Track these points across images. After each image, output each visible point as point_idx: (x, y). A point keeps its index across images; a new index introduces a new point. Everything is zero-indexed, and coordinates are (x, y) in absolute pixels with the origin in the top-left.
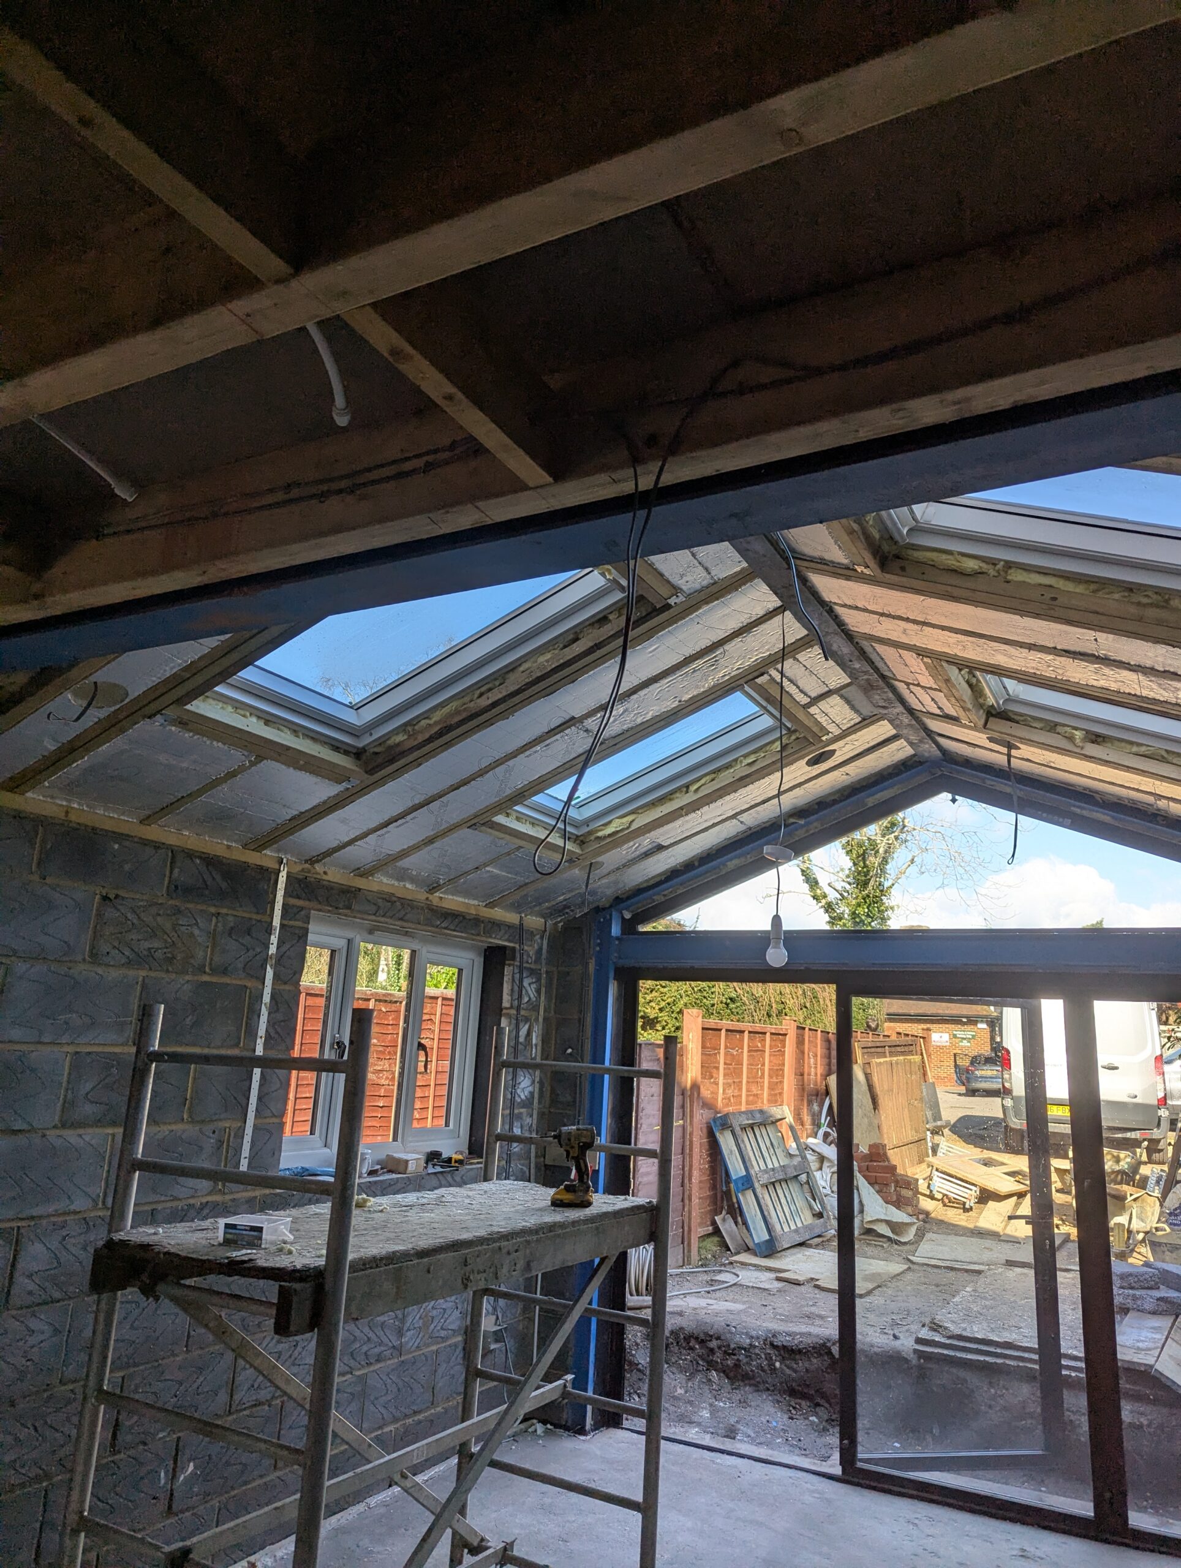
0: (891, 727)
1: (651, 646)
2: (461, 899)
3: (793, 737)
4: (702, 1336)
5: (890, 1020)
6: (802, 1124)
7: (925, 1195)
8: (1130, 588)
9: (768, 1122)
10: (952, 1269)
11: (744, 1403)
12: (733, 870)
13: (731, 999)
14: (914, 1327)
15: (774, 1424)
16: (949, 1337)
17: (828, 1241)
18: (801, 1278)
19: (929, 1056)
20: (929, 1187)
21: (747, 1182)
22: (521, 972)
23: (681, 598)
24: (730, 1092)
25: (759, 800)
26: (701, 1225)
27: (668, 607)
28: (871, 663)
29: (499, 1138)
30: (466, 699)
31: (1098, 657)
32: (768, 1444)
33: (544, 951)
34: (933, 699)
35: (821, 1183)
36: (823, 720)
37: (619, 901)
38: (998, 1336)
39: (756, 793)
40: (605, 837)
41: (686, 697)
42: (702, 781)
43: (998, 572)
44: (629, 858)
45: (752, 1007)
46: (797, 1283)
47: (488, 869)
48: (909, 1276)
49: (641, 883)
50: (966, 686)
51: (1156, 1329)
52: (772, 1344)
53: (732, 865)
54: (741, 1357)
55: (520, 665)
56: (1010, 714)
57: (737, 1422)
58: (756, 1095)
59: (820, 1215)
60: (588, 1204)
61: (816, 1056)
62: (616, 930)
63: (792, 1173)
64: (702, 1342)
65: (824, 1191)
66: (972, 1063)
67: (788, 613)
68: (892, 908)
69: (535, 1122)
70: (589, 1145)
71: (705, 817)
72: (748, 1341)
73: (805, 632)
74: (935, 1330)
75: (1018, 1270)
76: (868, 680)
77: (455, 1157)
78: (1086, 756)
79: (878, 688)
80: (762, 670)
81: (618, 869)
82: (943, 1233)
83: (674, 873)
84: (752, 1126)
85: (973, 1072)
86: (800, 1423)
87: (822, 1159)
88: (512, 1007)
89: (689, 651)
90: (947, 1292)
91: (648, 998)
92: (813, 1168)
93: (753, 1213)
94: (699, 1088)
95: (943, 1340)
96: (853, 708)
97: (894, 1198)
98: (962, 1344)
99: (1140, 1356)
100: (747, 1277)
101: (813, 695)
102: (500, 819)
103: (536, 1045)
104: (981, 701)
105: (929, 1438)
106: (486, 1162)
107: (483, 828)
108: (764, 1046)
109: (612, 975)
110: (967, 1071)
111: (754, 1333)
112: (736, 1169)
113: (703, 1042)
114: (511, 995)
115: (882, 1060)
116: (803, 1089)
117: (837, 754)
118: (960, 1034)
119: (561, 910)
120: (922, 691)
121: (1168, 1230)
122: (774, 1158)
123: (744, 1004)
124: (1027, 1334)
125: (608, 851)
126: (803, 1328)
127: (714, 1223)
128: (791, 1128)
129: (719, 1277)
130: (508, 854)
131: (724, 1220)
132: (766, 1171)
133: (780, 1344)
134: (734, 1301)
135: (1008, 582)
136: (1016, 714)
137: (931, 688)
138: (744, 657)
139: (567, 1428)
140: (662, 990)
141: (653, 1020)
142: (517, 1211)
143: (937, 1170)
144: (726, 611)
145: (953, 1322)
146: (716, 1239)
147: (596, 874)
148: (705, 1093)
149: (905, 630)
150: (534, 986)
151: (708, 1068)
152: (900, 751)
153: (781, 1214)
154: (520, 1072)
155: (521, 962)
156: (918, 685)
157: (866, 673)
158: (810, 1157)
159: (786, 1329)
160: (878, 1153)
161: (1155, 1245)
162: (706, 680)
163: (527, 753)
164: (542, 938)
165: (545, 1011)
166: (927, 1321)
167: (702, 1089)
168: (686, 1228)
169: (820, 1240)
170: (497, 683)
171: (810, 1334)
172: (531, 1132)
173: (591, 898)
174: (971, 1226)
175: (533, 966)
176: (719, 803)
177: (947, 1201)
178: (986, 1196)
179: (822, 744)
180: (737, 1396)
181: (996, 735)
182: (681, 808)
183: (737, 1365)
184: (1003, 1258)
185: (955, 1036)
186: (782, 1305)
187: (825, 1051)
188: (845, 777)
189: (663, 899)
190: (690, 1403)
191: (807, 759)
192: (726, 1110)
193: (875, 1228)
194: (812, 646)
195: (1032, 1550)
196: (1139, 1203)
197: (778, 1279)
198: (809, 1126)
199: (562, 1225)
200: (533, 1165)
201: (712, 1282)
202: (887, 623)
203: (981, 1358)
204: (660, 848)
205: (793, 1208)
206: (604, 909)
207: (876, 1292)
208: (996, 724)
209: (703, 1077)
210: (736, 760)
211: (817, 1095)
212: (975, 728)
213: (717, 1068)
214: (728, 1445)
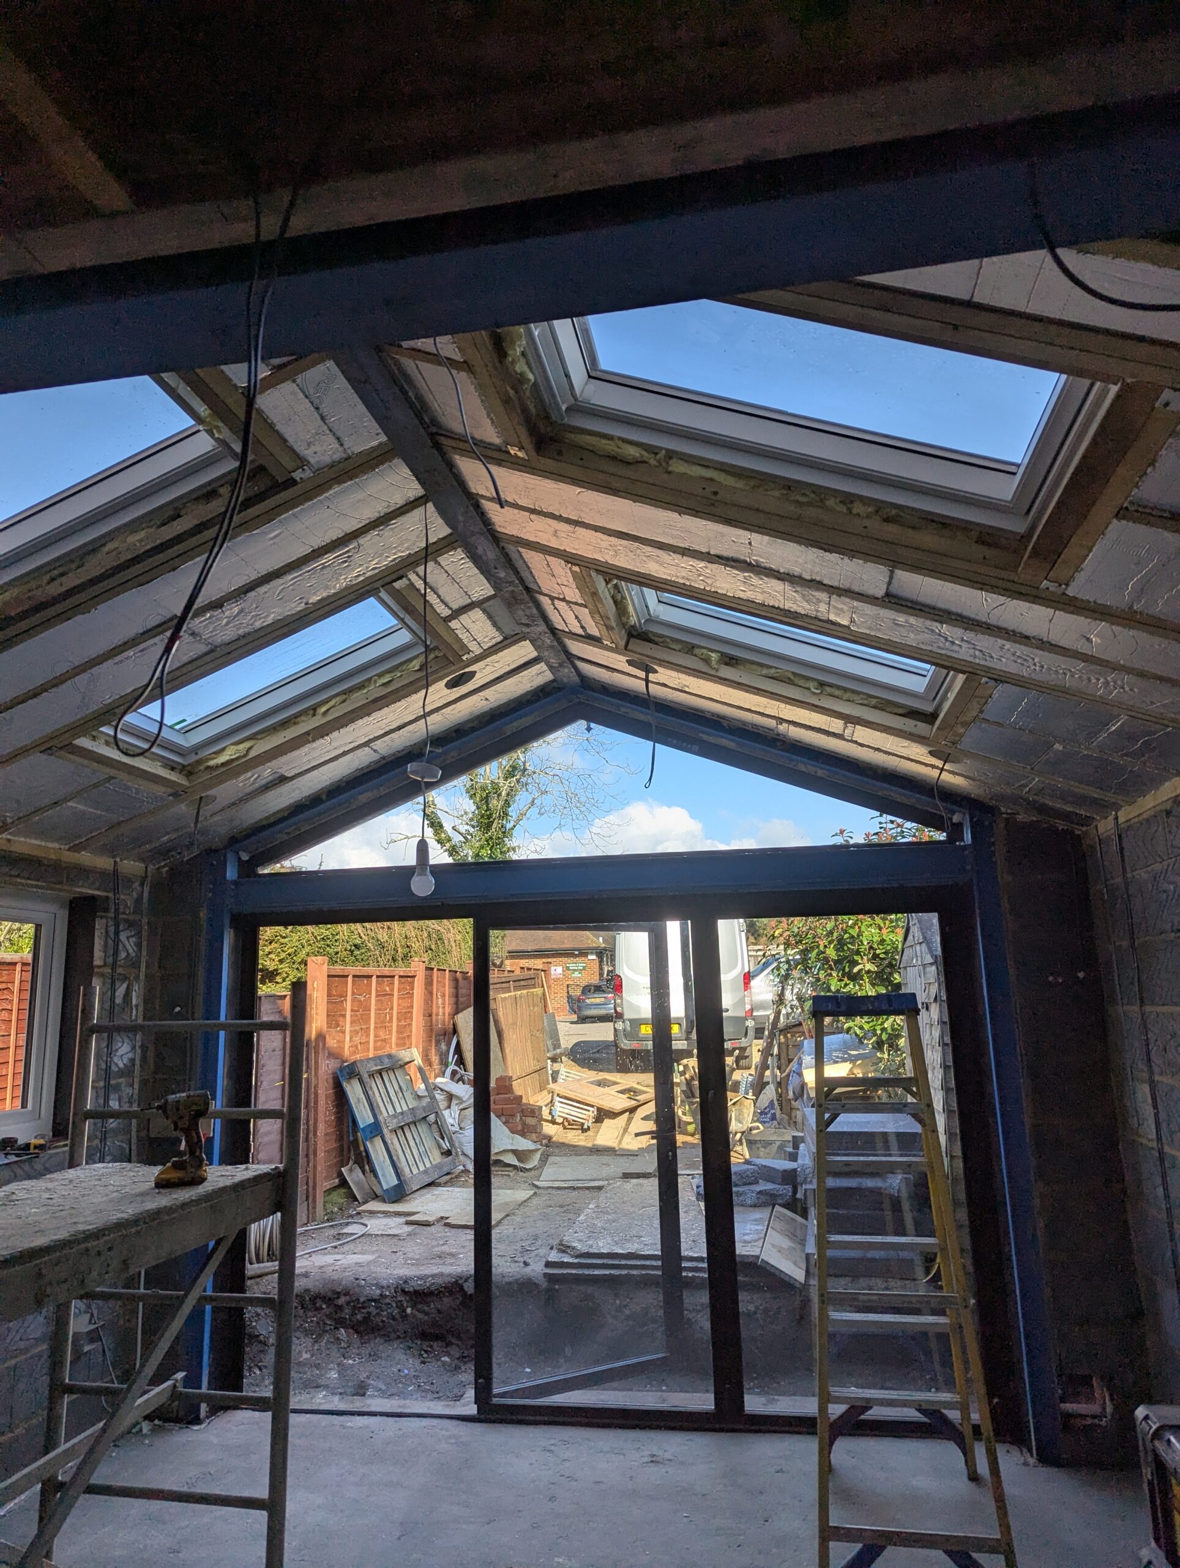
0: (532, 648)
1: (273, 531)
2: (37, 842)
3: (432, 656)
4: (330, 1295)
5: (512, 957)
6: (430, 1065)
7: (547, 1121)
8: (789, 485)
9: (397, 1066)
10: (574, 1188)
11: (374, 1356)
12: (364, 805)
13: (355, 946)
14: (543, 1251)
15: (406, 1371)
16: (577, 1257)
17: (456, 1177)
18: (431, 1219)
19: (549, 987)
20: (550, 1113)
21: (376, 1129)
22: (117, 926)
23: (308, 473)
24: (357, 1039)
25: (394, 725)
26: (326, 1178)
27: (293, 482)
28: (517, 572)
29: (89, 1115)
30: (33, 584)
31: (750, 564)
32: (401, 1395)
33: (145, 900)
34: (577, 617)
35: (450, 1121)
36: (464, 636)
37: (235, 841)
38: (621, 1248)
39: (391, 717)
40: (217, 767)
41: (315, 599)
42: (332, 703)
43: (659, 462)
44: (247, 791)
45: (377, 952)
46: (427, 1224)
47: (70, 804)
48: (535, 1201)
49: (261, 820)
50: (611, 601)
51: (758, 1221)
52: (403, 1291)
53: (364, 798)
54: (372, 1309)
55: (104, 545)
56: (650, 635)
57: (368, 1377)
58: (384, 1040)
59: (448, 1153)
60: (202, 1180)
61: (443, 996)
62: (231, 873)
63: (420, 1114)
64: (329, 1300)
65: (453, 1129)
66: (583, 993)
67: (430, 505)
68: (514, 849)
69: (136, 1091)
70: (202, 1112)
71: (334, 744)
72: (378, 1292)
73: (448, 531)
74: (564, 1252)
75: (635, 1181)
76: (513, 591)
77: (34, 1141)
78: (721, 678)
79: (522, 602)
80: (401, 572)
81: (234, 804)
82: (565, 1155)
83: (298, 808)
84: (380, 1072)
85: (584, 1000)
86: (433, 1366)
87: (450, 1097)
88: (105, 965)
89: (317, 542)
90: (571, 1211)
91: (267, 950)
92: (442, 1107)
93: (382, 1158)
94: (324, 1038)
95: (571, 1260)
96: (495, 625)
97: (520, 1128)
98: (589, 1261)
99: (748, 1249)
100: (375, 1225)
101: (455, 606)
102: (84, 742)
103: (137, 1006)
104: (624, 619)
105: (562, 1360)
106: (72, 1146)
107: (62, 753)
108: (392, 990)
109: (227, 921)
110: (579, 1000)
111: (384, 1283)
112: (364, 1116)
113: (329, 990)
114: (105, 951)
115: (507, 995)
116: (431, 1030)
117: (477, 676)
118: (572, 966)
119: (164, 852)
120: (567, 607)
121: (762, 1128)
122: (403, 1102)
123: (369, 950)
124: (650, 1242)
125: (222, 782)
126: (435, 1270)
127: (340, 1175)
128: (420, 1069)
129: (346, 1230)
130: (95, 786)
131: (351, 1170)
132: (394, 1116)
133: (411, 1289)
134: (363, 1253)
135: (669, 473)
136: (655, 634)
137: (576, 603)
138: (382, 554)
139: (177, 1420)
140: (282, 940)
141: (272, 972)
142: (111, 1201)
143: (558, 1095)
144: (360, 495)
145: (580, 1240)
146: (342, 1191)
147: (207, 810)
148: (331, 1042)
149: (556, 531)
150: (133, 940)
151: (334, 1017)
152: (538, 676)
153: (410, 1157)
154: (117, 1037)
155: (117, 911)
156: (564, 600)
157: (511, 583)
158: (439, 1097)
159: (418, 1273)
160: (506, 1085)
161: (751, 1143)
162: (338, 579)
163: (117, 659)
164: (142, 884)
165: (147, 967)
166: (555, 1242)
167: (328, 1039)
168: (311, 1184)
169: (449, 1177)
170: (73, 566)
171: (442, 1274)
172: (130, 1103)
173: (201, 839)
174: (590, 1145)
175: (131, 917)
176: (350, 728)
177: (568, 1124)
178: (603, 1115)
179: (462, 664)
180: (366, 1350)
181: (636, 657)
182: (308, 733)
183: (367, 1319)
184: (620, 1171)
185: (568, 969)
186: (414, 1249)
187: (452, 990)
188: (484, 702)
189: (286, 837)
190: (318, 1366)
191: (445, 681)
192: (353, 1058)
193: (501, 1158)
194: (455, 549)
195: (660, 1453)
196: (737, 1107)
197: (408, 1223)
198: (436, 1066)
199: (169, 1210)
200: (134, 1140)
201: (338, 1237)
202: (539, 522)
203: (607, 1272)
204: (283, 780)
205: (422, 1149)
206: (216, 851)
207: (505, 1222)
208: (637, 645)
209: (329, 1027)
210: (369, 680)
211: (445, 1035)
212: (615, 650)
213: (344, 1016)
214: (358, 1404)
